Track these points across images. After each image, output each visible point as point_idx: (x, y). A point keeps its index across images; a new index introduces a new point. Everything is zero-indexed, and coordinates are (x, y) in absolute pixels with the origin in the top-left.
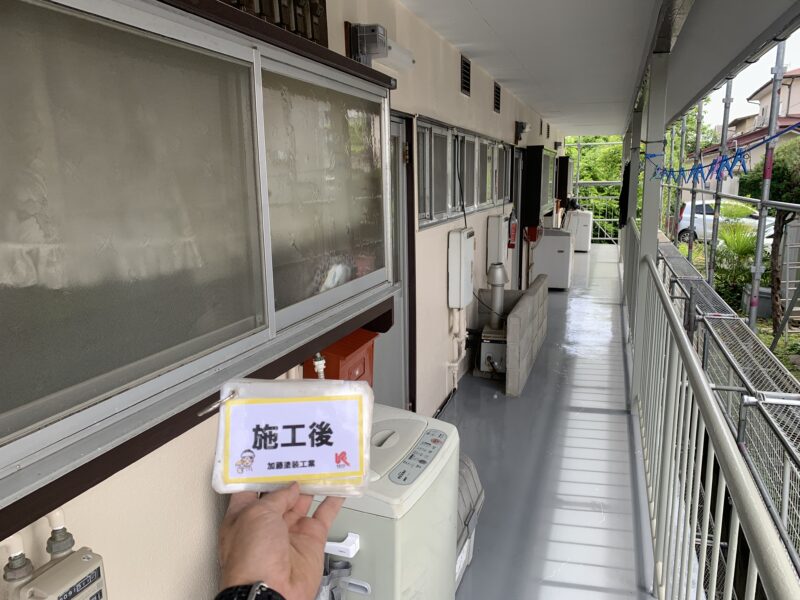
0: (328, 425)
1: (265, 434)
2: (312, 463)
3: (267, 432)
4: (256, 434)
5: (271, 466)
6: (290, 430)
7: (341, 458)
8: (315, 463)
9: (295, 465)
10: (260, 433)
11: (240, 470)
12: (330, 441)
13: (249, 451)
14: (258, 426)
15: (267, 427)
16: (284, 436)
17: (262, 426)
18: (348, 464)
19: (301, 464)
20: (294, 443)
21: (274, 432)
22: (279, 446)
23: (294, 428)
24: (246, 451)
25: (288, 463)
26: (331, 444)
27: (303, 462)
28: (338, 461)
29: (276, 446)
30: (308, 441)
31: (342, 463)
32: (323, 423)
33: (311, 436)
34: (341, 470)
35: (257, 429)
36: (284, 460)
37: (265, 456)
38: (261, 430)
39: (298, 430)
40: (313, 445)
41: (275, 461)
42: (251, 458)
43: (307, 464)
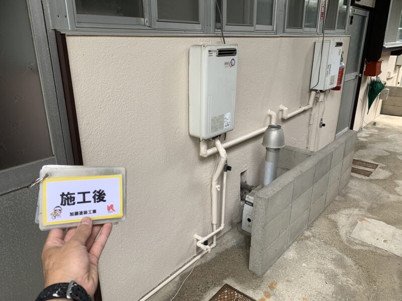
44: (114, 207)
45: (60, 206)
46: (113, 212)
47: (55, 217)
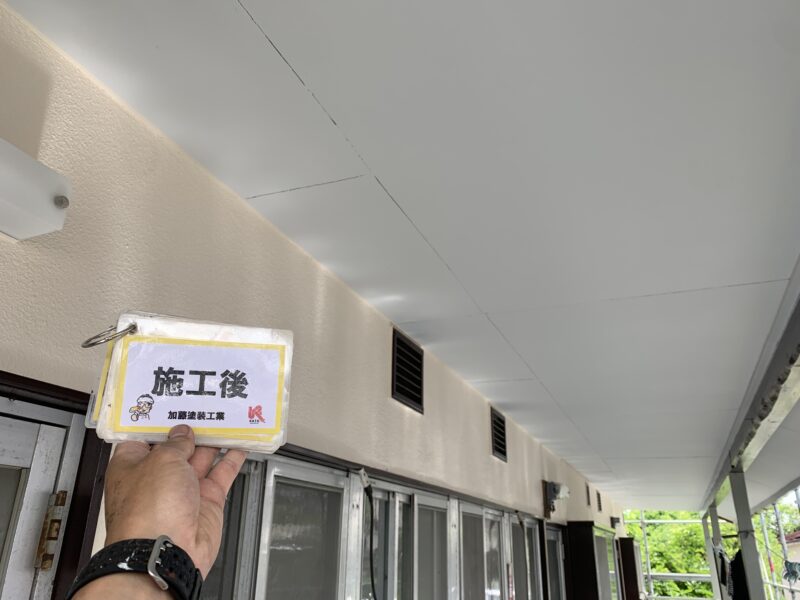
0: (244, 374)
1: (169, 378)
2: (220, 416)
3: (171, 376)
4: (157, 378)
5: (172, 415)
6: (198, 376)
7: (255, 414)
8: (225, 416)
9: (201, 416)
10: (162, 376)
11: (134, 418)
12: (244, 392)
13: (148, 396)
14: (160, 369)
15: (171, 370)
16: (191, 383)
17: (166, 369)
18: (262, 420)
19: (208, 416)
20: (201, 391)
21: (179, 376)
22: (184, 393)
23: (203, 375)
24: (143, 396)
25: (193, 413)
26: (245, 396)
27: (211, 414)
28: (251, 416)
29: (180, 393)
30: (219, 391)
31: (256, 418)
32: (238, 372)
33: (223, 385)
34: (255, 426)
35: (159, 372)
36: (188, 409)
37: (166, 403)
38: (164, 373)
39: (207, 377)
40: (223, 395)
41: (177, 409)
42: (149, 404)
43: (214, 416)
44: (263, 411)
45: (151, 395)
46: (260, 422)
47: (137, 416)
